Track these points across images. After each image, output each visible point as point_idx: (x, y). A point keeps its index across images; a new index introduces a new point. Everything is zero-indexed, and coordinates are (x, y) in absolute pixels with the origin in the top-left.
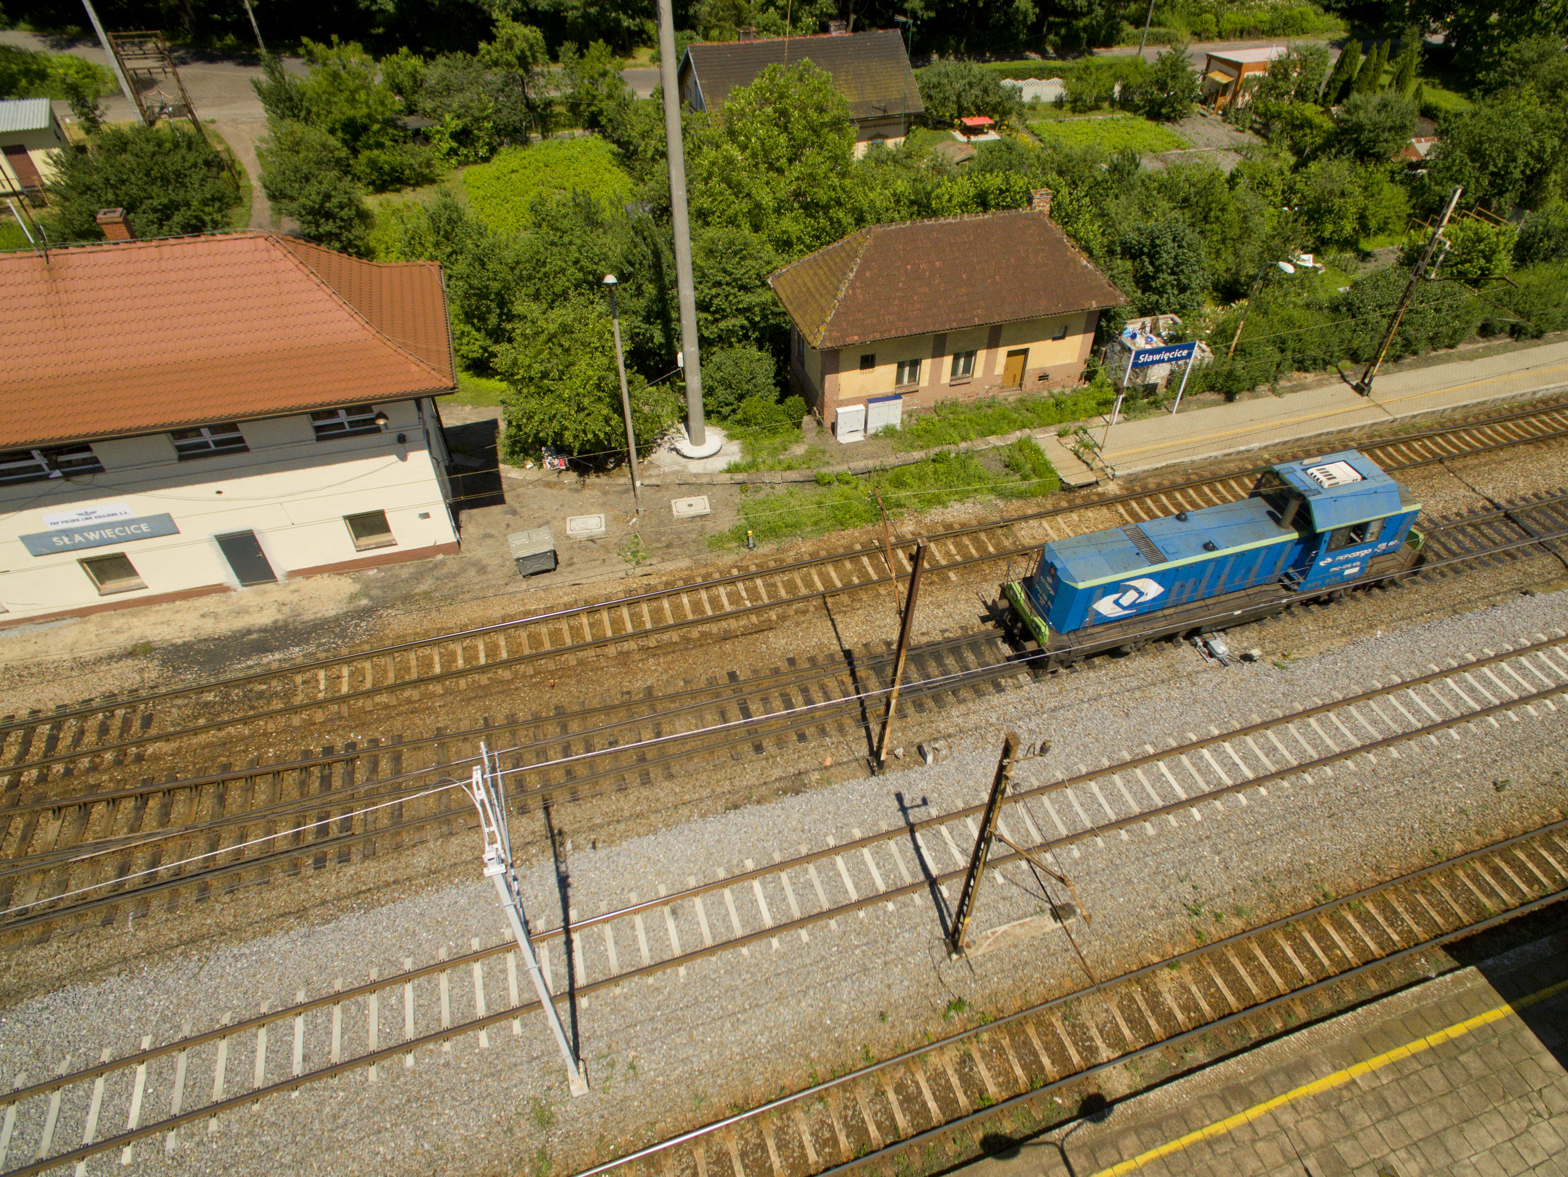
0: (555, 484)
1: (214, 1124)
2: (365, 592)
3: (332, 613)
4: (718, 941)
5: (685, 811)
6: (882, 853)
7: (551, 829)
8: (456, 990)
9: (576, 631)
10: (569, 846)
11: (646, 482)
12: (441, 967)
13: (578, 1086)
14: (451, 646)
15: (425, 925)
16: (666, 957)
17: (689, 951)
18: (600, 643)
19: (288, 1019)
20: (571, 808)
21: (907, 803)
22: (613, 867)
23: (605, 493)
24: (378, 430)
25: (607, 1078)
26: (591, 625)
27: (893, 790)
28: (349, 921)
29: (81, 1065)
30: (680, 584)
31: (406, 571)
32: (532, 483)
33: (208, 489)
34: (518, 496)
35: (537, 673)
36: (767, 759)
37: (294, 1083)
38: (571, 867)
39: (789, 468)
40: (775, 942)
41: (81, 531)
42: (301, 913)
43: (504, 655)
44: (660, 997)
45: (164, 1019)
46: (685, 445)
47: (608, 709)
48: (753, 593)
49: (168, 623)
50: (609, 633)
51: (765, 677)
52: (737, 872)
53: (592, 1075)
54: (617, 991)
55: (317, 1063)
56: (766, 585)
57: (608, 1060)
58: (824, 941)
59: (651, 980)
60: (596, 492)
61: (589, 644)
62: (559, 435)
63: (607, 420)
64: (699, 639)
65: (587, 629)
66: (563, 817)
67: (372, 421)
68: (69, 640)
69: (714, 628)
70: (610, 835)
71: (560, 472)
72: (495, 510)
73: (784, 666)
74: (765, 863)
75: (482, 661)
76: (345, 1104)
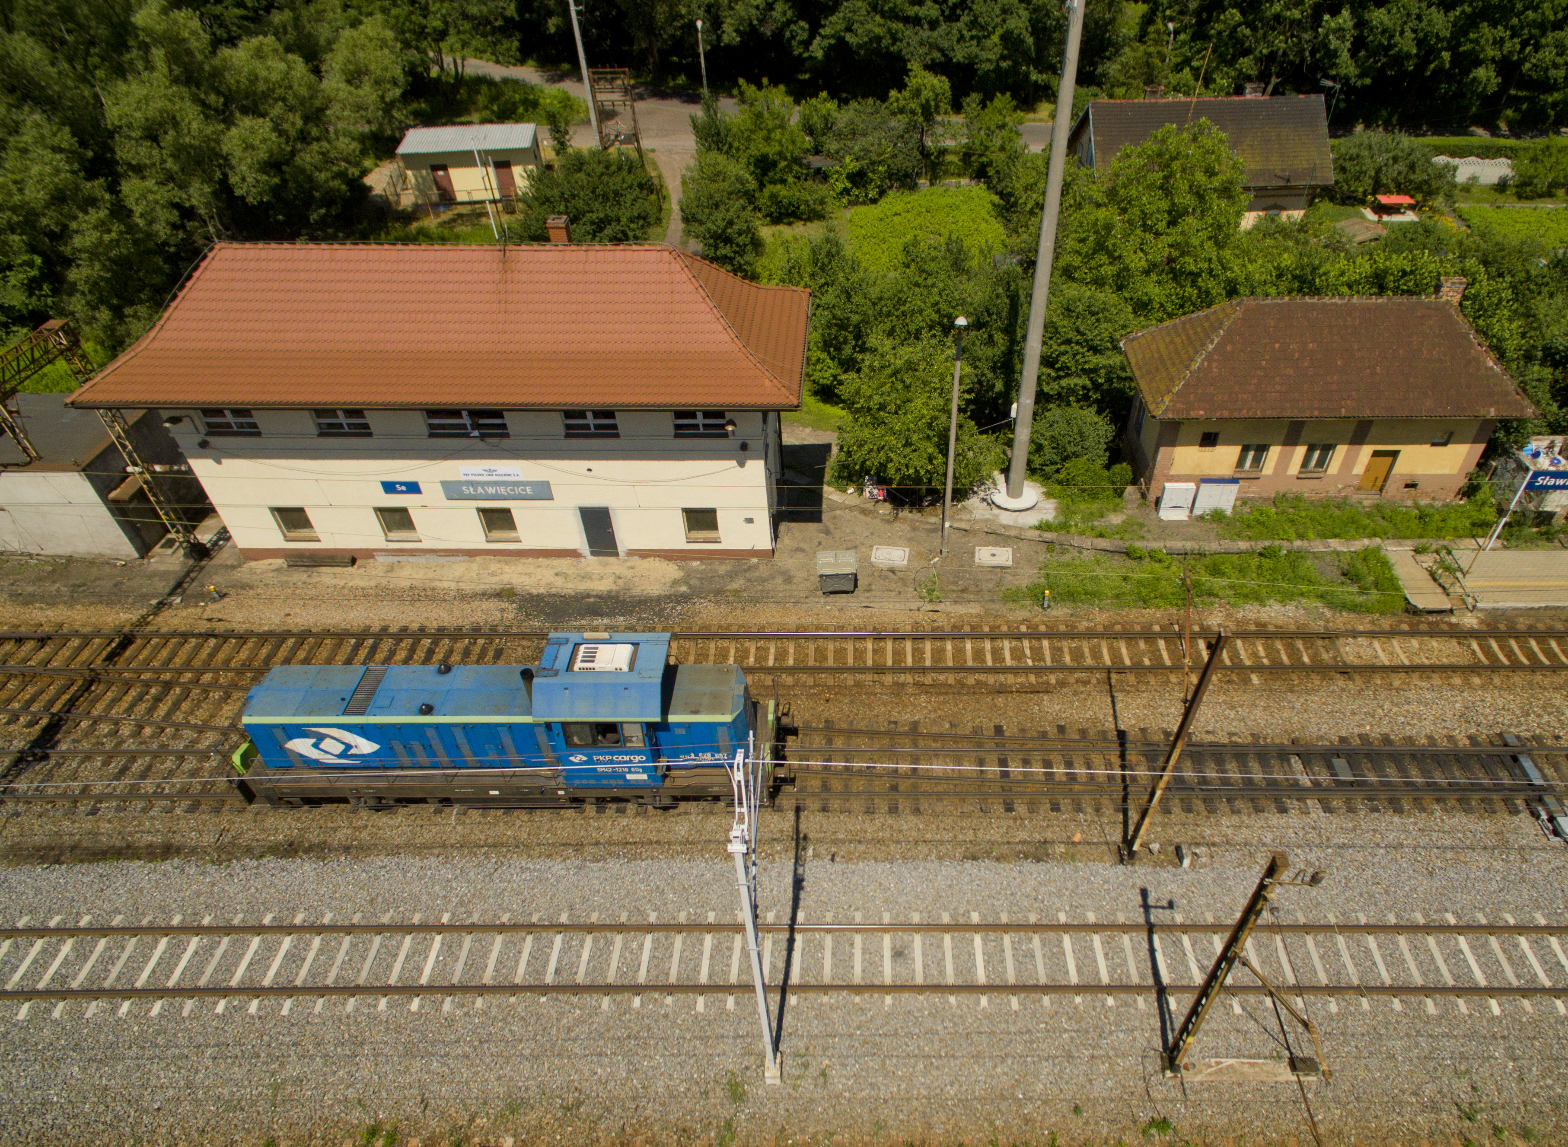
0: (871, 512)
1: (479, 1002)
2: (685, 581)
3: (656, 593)
4: (929, 982)
5: (923, 849)
6: (1114, 944)
7: (798, 832)
8: (687, 953)
9: (859, 654)
10: (810, 852)
11: (956, 525)
12: (679, 928)
13: (771, 1072)
14: (747, 644)
15: (673, 888)
16: (876, 982)
17: (899, 983)
18: (879, 670)
19: (551, 934)
20: (819, 817)
21: (1151, 901)
22: (846, 882)
23: (914, 529)
24: (725, 435)
25: (799, 1077)
26: (875, 651)
27: (1139, 883)
28: (614, 865)
29: (398, 920)
30: (967, 629)
31: (723, 569)
32: (851, 508)
33: (581, 465)
34: (835, 518)
35: (816, 685)
36: (1015, 819)
37: (545, 989)
38: (807, 872)
39: (1101, 535)
40: (984, 1000)
41: (483, 484)
42: (579, 847)
43: (791, 662)
44: (863, 1018)
45: (461, 903)
46: (1001, 496)
47: (872, 734)
48: (1037, 653)
49: (529, 575)
50: (889, 663)
51: (1032, 739)
52: (961, 921)
53: (786, 1069)
54: (825, 999)
55: (564, 980)
56: (1052, 648)
57: (803, 1059)
58: (1034, 1013)
59: (857, 999)
60: (906, 527)
61: (869, 669)
62: (883, 466)
63: (931, 459)
64: (973, 686)
65: (870, 654)
66: (811, 823)
67: (722, 426)
68: (458, 574)
69: (991, 679)
70: (850, 853)
71: (878, 501)
72: (812, 527)
73: (1052, 731)
74: (990, 920)
75: (771, 663)
76: (579, 1021)
